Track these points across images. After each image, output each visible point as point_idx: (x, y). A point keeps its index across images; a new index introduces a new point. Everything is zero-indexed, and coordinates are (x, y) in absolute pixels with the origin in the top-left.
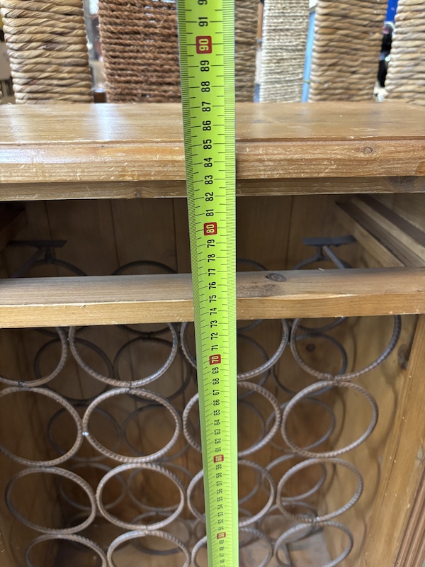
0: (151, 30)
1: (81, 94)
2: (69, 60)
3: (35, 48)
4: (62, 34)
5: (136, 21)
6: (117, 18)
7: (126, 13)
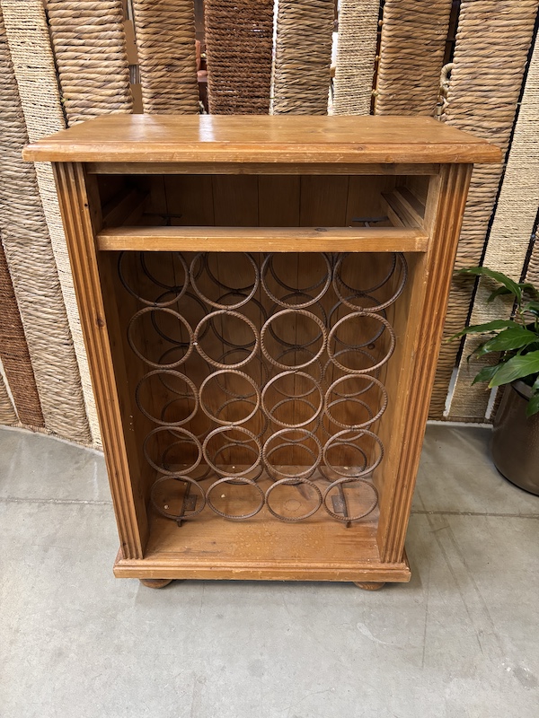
0: (246, 54)
1: (191, 105)
2: (183, 79)
3: (160, 71)
4: (179, 59)
5: (235, 48)
6: (221, 46)
7: (227, 42)
